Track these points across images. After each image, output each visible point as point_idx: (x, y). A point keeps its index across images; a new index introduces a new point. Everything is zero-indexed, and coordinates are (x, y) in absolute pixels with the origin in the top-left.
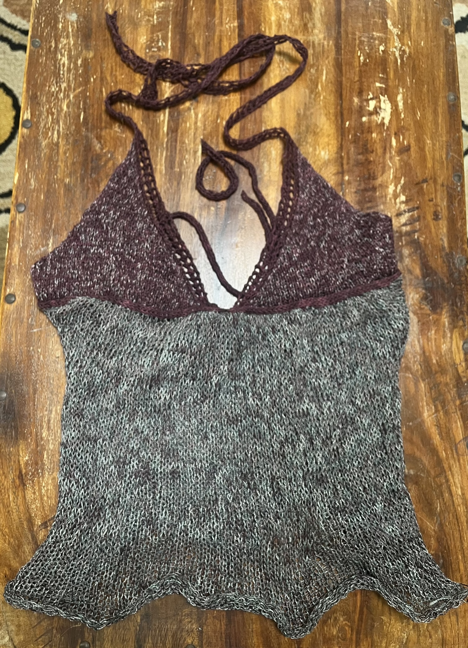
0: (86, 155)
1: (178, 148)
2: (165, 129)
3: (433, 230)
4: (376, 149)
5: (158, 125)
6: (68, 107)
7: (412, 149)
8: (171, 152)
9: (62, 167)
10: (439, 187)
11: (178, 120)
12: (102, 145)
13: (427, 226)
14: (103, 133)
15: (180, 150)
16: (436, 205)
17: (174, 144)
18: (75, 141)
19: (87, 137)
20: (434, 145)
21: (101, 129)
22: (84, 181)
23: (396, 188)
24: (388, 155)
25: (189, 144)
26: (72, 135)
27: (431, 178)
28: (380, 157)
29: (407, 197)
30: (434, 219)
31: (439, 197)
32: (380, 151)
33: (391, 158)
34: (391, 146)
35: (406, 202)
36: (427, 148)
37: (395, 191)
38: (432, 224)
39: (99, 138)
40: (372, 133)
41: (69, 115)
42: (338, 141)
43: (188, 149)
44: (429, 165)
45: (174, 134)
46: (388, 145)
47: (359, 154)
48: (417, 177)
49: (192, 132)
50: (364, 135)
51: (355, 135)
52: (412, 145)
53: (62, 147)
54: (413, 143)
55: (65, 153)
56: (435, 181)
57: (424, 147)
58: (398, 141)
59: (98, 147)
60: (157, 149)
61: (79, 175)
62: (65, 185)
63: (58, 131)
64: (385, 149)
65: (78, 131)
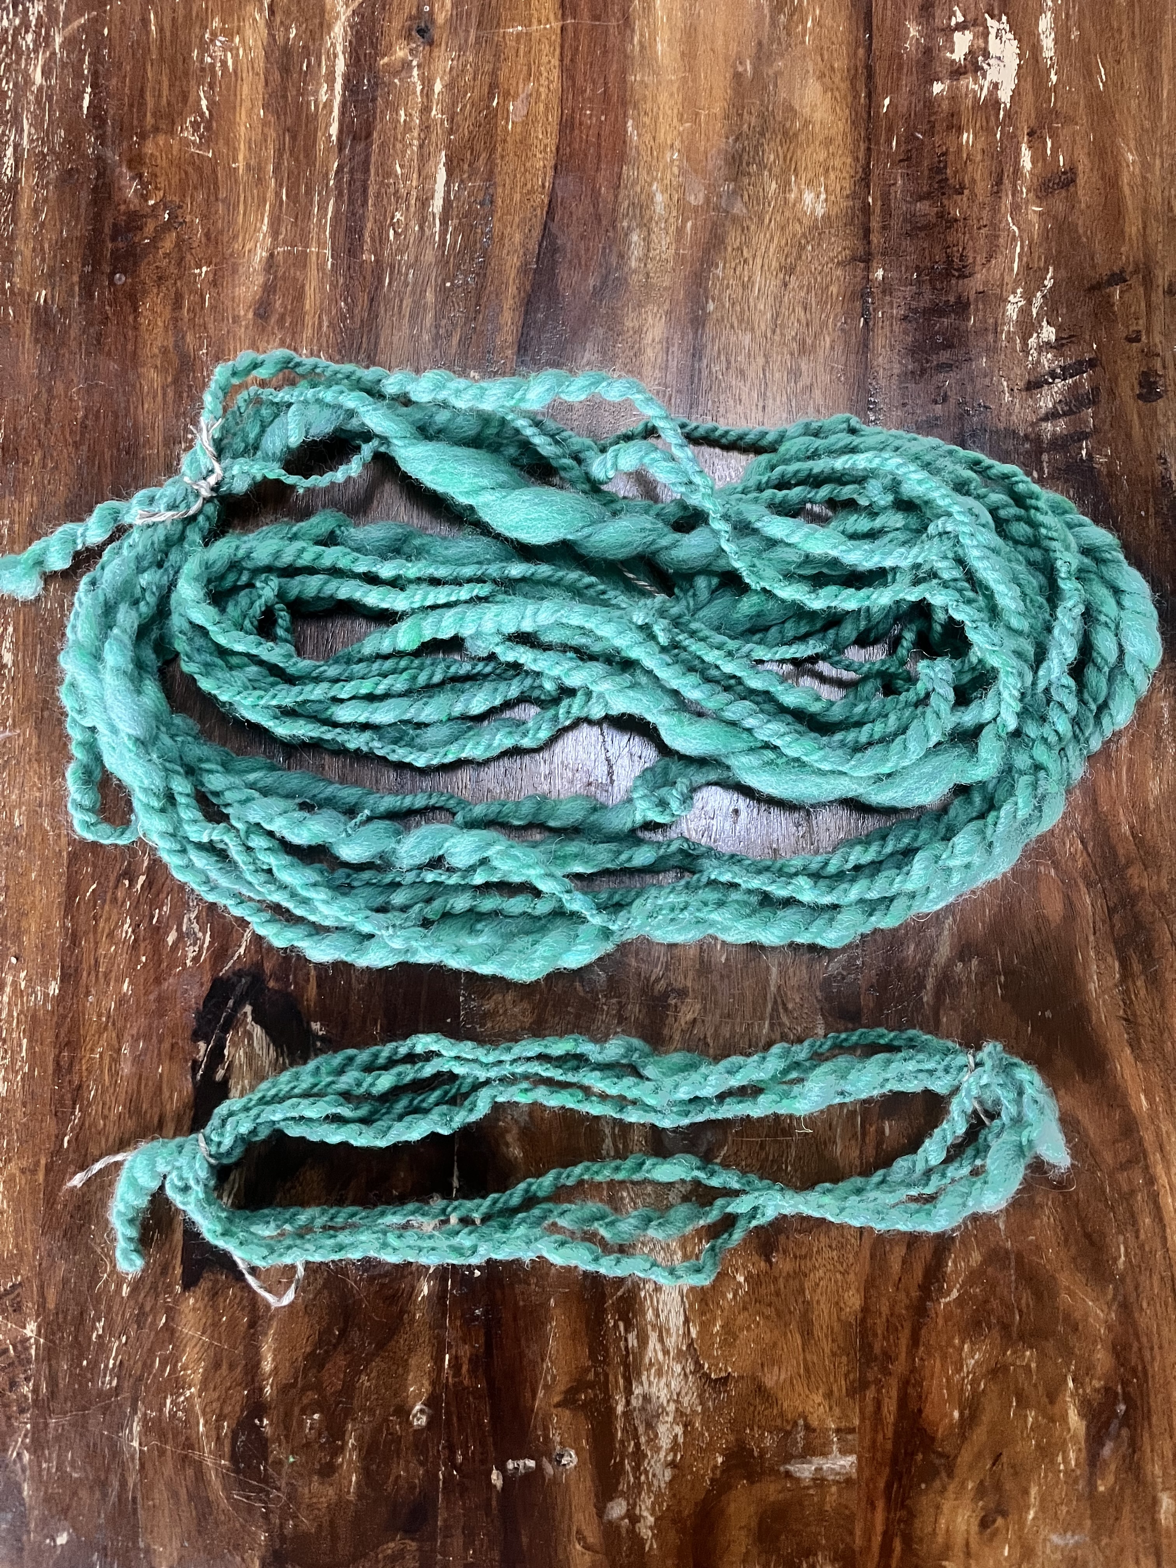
0: (97, 218)
1: (372, 191)
2: (334, 130)
3: (1137, 431)
4: (973, 181)
5: (312, 118)
6: (46, 74)
7: (1081, 180)
8: (351, 202)
9: (28, 253)
10: (1158, 297)
11: (374, 100)
12: (144, 185)
13: (1119, 420)
14: (149, 148)
15: (378, 195)
16: (1149, 354)
17: (358, 176)
18: (67, 175)
19: (100, 159)
20: (1146, 166)
21: (143, 137)
22: (91, 296)
23: (1030, 303)
24: (1007, 201)
25: (406, 177)
26: (58, 156)
27: (1136, 271)
28: (982, 206)
29: (1059, 329)
30: (1140, 396)
31: (1157, 327)
32: (983, 187)
33: (1016, 208)
34: (1017, 170)
35: (1058, 347)
36: (1125, 179)
37: (1024, 311)
38: (1133, 409)
39: (135, 162)
40: (960, 131)
41: (50, 98)
42: (857, 159)
43: (403, 192)
44: (1133, 229)
45: (360, 147)
46: (1009, 170)
47: (921, 199)
48: (1094, 267)
49: (413, 139)
50: (936, 138)
51: (910, 138)
52: (1081, 168)
53: (27, 193)
54: (1084, 164)
55: (36, 211)
56: (1148, 282)
57: (1117, 175)
58: (1038, 156)
59: (131, 190)
60: (309, 192)
61: (75, 278)
62: (37, 308)
63: (16, 146)
64: (999, 182)
65: (74, 143)
